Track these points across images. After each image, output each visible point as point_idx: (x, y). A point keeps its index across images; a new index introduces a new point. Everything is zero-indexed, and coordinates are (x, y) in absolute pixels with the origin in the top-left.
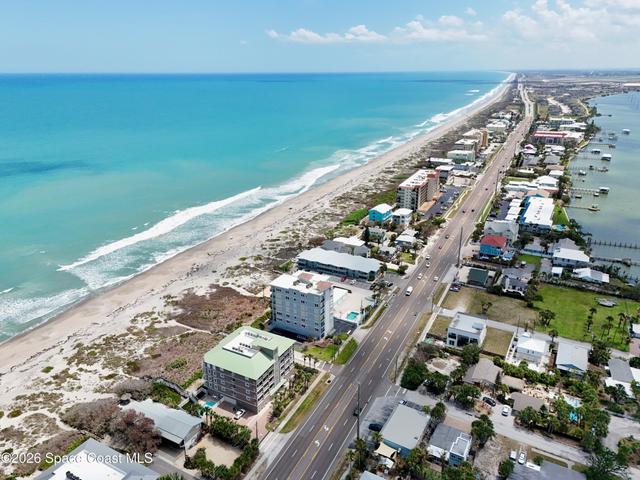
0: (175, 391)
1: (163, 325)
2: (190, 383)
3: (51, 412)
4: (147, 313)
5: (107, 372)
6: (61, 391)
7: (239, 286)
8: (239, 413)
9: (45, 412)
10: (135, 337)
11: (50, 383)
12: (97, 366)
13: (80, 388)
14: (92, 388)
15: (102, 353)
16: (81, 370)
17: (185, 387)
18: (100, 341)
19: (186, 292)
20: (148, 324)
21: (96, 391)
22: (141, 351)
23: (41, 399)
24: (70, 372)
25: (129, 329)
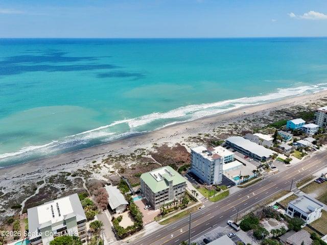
0: (128, 187)
1: (146, 156)
2: (136, 185)
3: (85, 179)
4: (142, 149)
5: (112, 170)
6: (93, 172)
7: (189, 147)
8: (147, 206)
9: (82, 178)
10: (131, 158)
11: (91, 168)
12: (111, 166)
13: (100, 173)
14: (103, 174)
15: (116, 161)
16: (104, 166)
17: (134, 186)
18: (118, 156)
19: (164, 144)
20: (139, 154)
21: (103, 176)
22: (129, 165)
23: (85, 173)
24: (100, 166)
25: (131, 154)
